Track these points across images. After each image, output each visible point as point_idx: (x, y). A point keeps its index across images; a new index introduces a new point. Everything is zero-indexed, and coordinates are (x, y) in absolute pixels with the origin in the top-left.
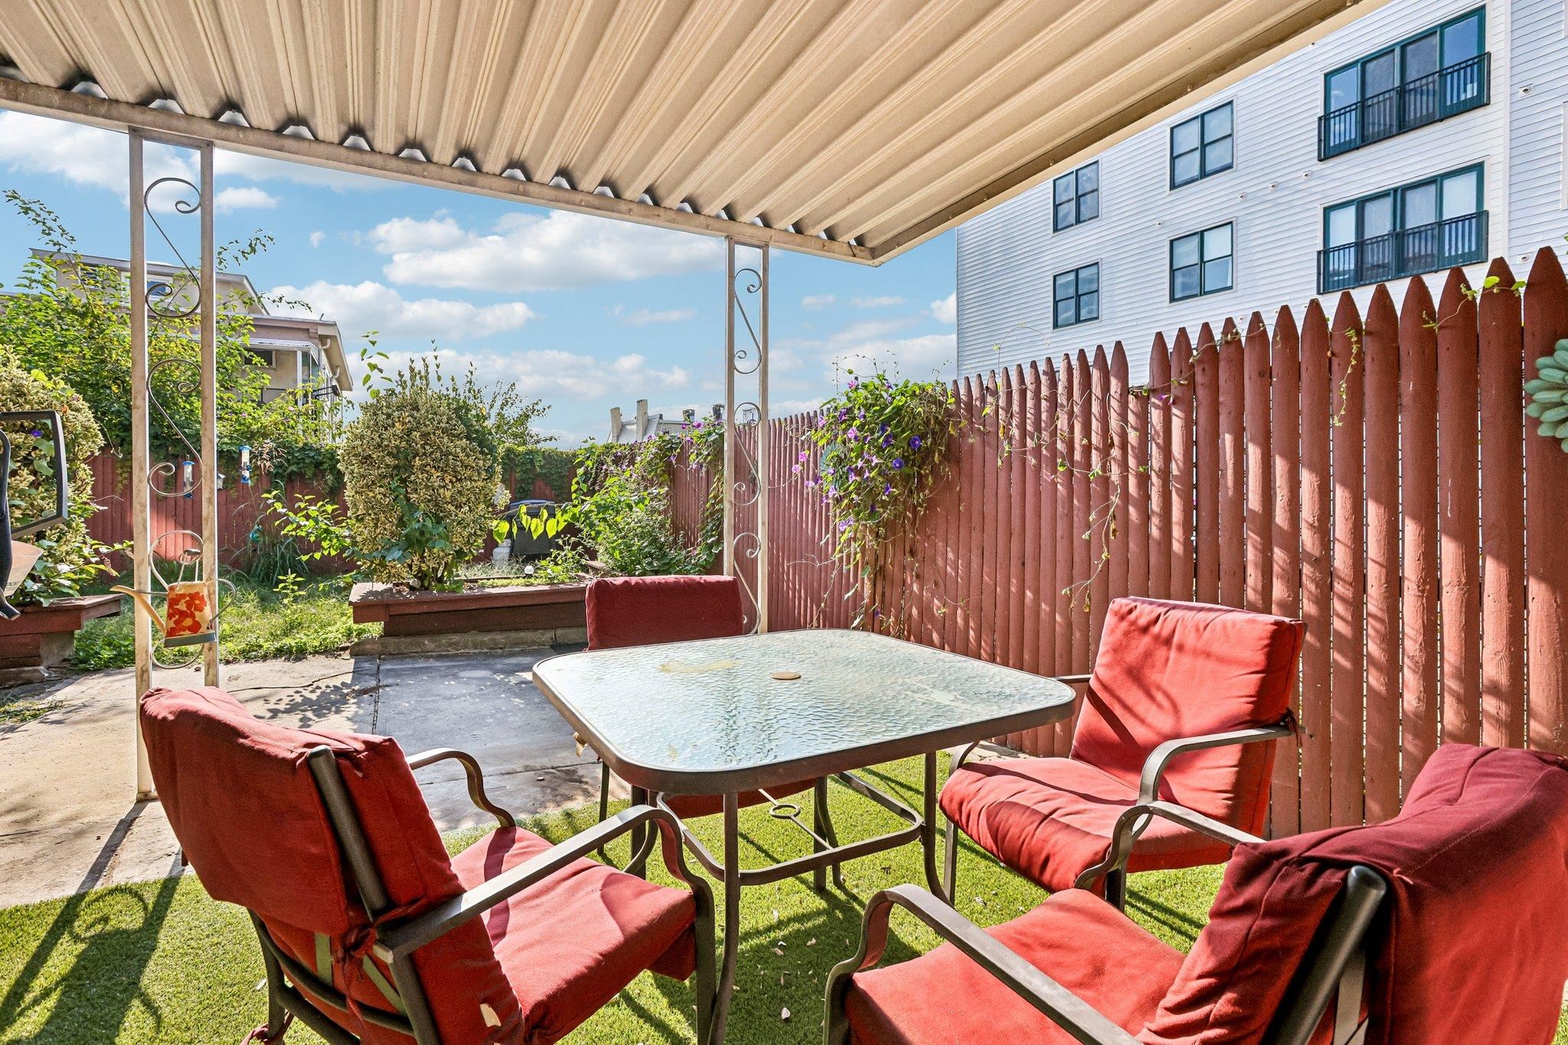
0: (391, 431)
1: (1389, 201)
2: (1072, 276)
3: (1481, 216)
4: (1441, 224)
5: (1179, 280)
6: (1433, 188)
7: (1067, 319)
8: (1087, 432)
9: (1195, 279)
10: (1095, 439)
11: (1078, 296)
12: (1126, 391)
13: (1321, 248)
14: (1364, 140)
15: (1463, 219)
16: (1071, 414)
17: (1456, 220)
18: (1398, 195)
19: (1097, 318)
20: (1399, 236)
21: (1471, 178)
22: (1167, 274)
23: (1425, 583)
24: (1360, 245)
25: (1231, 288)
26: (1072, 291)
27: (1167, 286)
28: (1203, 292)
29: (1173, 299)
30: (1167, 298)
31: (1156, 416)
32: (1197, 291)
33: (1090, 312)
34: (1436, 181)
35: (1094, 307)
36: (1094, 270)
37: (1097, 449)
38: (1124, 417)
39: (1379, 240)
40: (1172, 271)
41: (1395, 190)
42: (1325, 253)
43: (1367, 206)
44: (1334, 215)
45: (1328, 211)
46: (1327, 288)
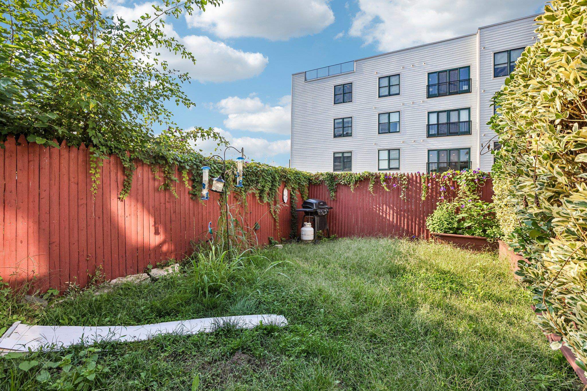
1: (445, 113)
2: (341, 120)
3: (469, 122)
4: (459, 122)
5: (381, 127)
6: (457, 112)
7: (339, 135)
9: (387, 128)
11: (343, 127)
13: (427, 124)
14: (439, 95)
15: (464, 122)
17: (463, 122)
18: (448, 112)
19: (350, 136)
20: (449, 123)
21: (467, 111)
22: (377, 124)
24: (438, 124)
25: (399, 132)
26: (340, 126)
27: (377, 128)
29: (379, 133)
30: (377, 132)
32: (388, 132)
33: (348, 133)
34: (458, 110)
35: (350, 132)
36: (350, 119)
39: (443, 124)
40: (379, 124)
43: (440, 114)
44: (431, 115)
45: (429, 113)
46: (429, 136)
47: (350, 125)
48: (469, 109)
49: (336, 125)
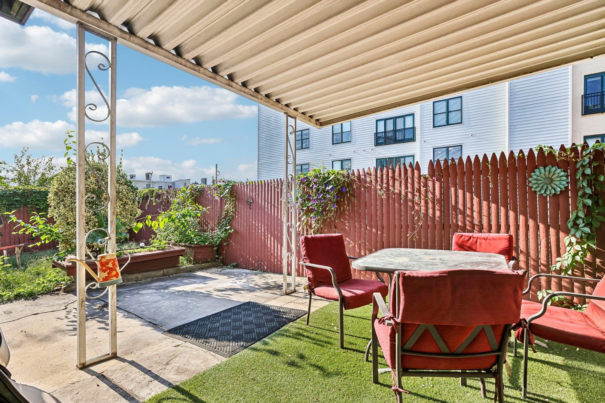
0: (89, 180)
1: (392, 120)
2: (300, 132)
3: (414, 128)
4: (405, 129)
5: (335, 138)
6: (403, 118)
7: (298, 147)
8: (406, 187)
9: (340, 138)
10: (409, 190)
11: (302, 140)
12: (420, 176)
15: (410, 128)
16: (401, 182)
17: (408, 129)
18: (395, 119)
19: (308, 148)
20: (395, 131)
21: (412, 117)
22: (331, 135)
23: (506, 225)
24: (385, 132)
25: (350, 142)
26: (300, 138)
27: (331, 139)
28: (342, 142)
29: (333, 144)
30: (331, 143)
31: (430, 183)
32: (340, 142)
33: (306, 145)
35: (308, 144)
36: (307, 131)
37: (410, 192)
38: (419, 183)
39: (390, 131)
40: (333, 134)
41: (394, 117)
42: (376, 134)
43: (387, 121)
44: (379, 122)
45: (377, 121)
46: (377, 144)
47: (308, 137)
48: (413, 115)
49: (297, 138)
